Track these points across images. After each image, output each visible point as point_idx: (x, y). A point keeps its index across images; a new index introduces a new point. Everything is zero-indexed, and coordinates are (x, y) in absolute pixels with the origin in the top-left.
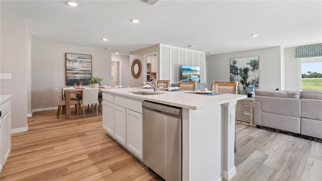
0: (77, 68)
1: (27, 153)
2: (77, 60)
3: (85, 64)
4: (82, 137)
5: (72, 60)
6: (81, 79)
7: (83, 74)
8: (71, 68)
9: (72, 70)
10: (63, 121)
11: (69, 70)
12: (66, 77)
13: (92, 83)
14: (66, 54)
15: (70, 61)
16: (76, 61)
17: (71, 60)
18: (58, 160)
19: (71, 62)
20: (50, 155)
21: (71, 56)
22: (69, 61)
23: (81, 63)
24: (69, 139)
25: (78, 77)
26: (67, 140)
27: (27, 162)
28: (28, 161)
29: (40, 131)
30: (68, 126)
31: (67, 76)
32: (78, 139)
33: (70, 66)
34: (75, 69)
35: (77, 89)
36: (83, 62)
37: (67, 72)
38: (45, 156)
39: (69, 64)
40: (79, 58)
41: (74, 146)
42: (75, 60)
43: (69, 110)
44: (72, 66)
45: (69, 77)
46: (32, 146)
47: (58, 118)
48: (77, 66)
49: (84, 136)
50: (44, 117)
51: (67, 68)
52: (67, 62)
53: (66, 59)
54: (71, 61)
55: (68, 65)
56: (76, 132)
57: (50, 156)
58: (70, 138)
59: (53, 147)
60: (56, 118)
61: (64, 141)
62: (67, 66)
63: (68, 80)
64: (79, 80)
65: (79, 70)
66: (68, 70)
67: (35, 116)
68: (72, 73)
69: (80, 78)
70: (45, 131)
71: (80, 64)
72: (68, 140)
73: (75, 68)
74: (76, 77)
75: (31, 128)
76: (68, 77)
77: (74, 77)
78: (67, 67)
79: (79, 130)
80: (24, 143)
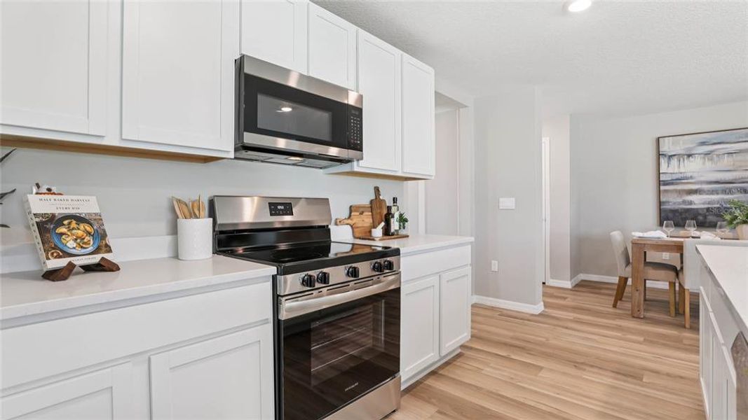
0: (695, 175)
1: (497, 355)
2: (693, 152)
3: (727, 162)
4: (625, 381)
5: (679, 155)
6: (708, 209)
7: (718, 194)
8: (675, 177)
9: (677, 184)
10: (620, 317)
11: (666, 183)
12: (660, 203)
13: (731, 222)
14: (658, 140)
15: (671, 157)
16: (689, 156)
17: (674, 155)
18: (522, 400)
19: (674, 161)
20: (519, 382)
21: (673, 143)
22: (666, 159)
23: (712, 159)
24: (588, 368)
25: (698, 201)
26: (580, 369)
27: (483, 372)
28: (488, 370)
29: (556, 322)
30: (619, 334)
31: (663, 199)
32: (610, 381)
33: (670, 170)
34: (687, 178)
35: (671, 237)
36: (718, 156)
37: (662, 188)
38: (512, 378)
39: (668, 166)
40: (703, 144)
41: (581, 391)
42: (687, 153)
43: (640, 294)
44: (676, 171)
45: (669, 202)
46: (516, 346)
47: (615, 306)
48: (697, 169)
49: (635, 381)
50: (592, 295)
51: (661, 179)
52: (663, 161)
53: (659, 155)
54: (676, 157)
55: (663, 168)
56: (623, 358)
57: (518, 384)
58: (592, 366)
59: (541, 368)
60: (611, 306)
61: (575, 366)
62: (661, 172)
63: (665, 210)
64: (701, 212)
65: (702, 183)
66: (664, 185)
67: (580, 289)
68: (676, 191)
69: (706, 206)
70: (563, 327)
71: (704, 163)
72: (585, 370)
73: (689, 175)
74: (691, 203)
75: (550, 311)
76: (664, 202)
77: (684, 202)
78: (661, 175)
79: (637, 357)
80: (511, 334)
